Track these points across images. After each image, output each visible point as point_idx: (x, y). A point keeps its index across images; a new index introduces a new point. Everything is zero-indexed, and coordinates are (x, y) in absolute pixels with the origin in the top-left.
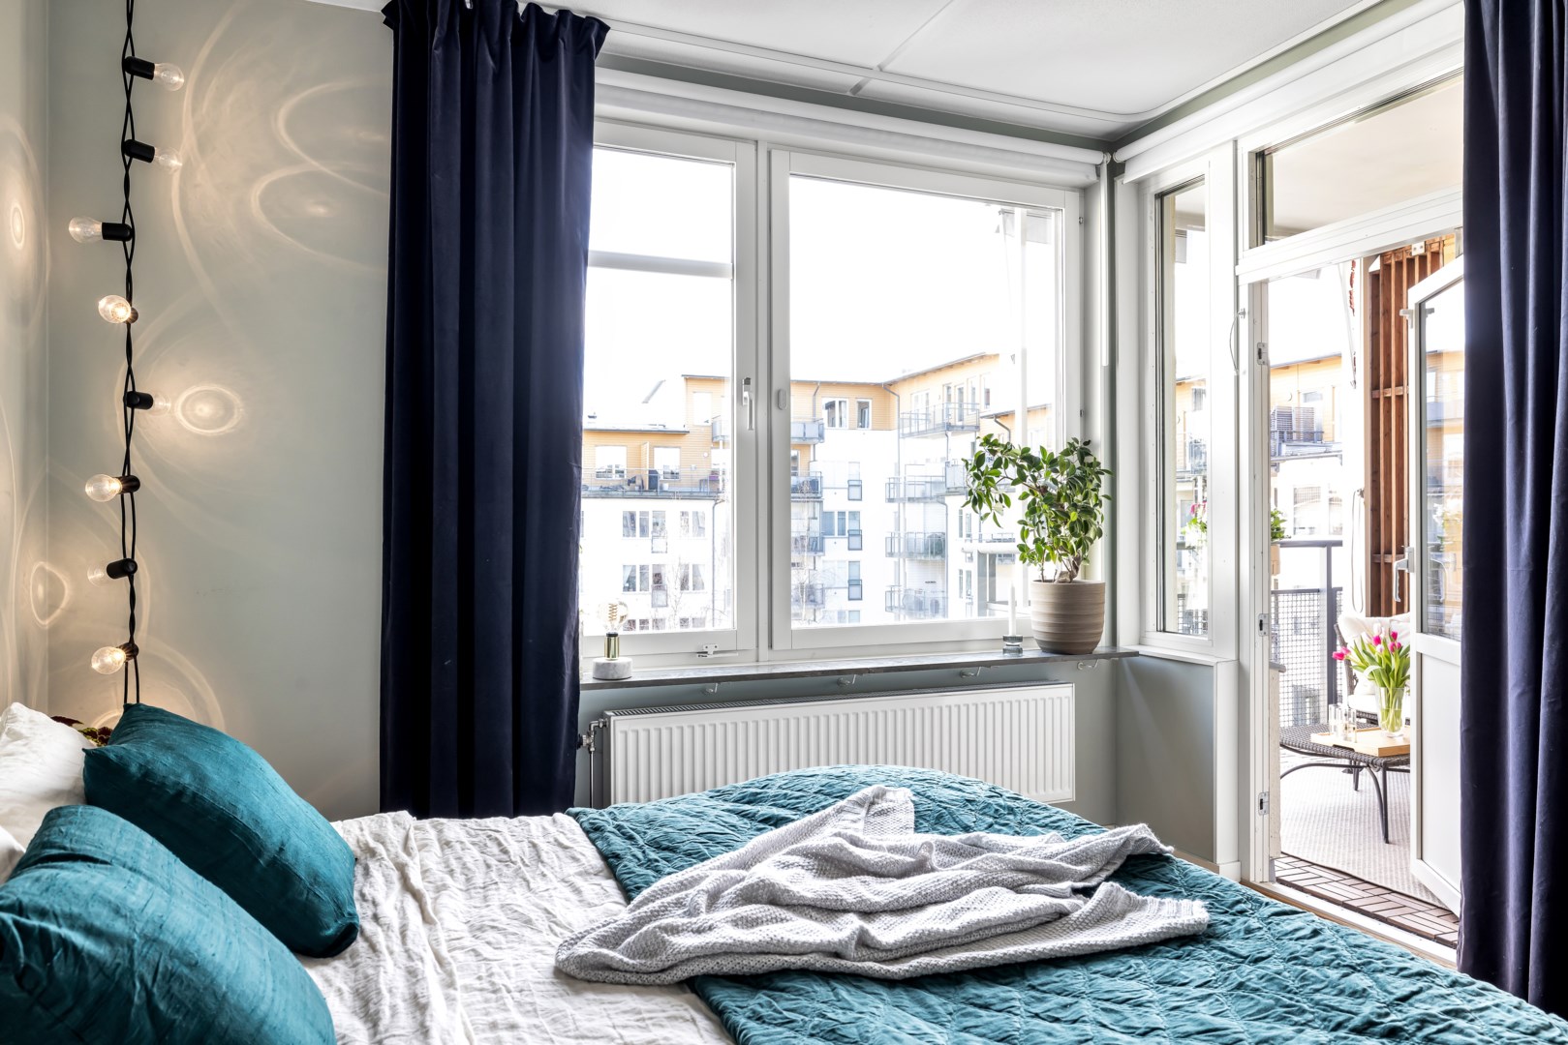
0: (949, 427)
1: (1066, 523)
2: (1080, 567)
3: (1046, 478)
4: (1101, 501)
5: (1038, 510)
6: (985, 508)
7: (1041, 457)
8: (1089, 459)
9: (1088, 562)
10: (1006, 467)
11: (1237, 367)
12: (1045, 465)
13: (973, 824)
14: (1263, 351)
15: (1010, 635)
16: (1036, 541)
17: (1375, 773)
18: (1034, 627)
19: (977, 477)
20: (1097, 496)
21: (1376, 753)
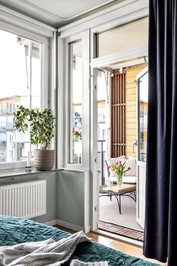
0: (8, 114)
1: (44, 132)
2: (48, 145)
3: (38, 119)
4: (53, 127)
5: (36, 128)
6: (20, 127)
7: (37, 113)
8: (50, 115)
9: (50, 144)
10: (27, 115)
11: (90, 90)
12: (38, 116)
13: (19, 238)
14: (96, 87)
15: (28, 166)
16: (36, 138)
17: (117, 197)
18: (35, 163)
19: (18, 118)
20: (52, 125)
21: (118, 192)
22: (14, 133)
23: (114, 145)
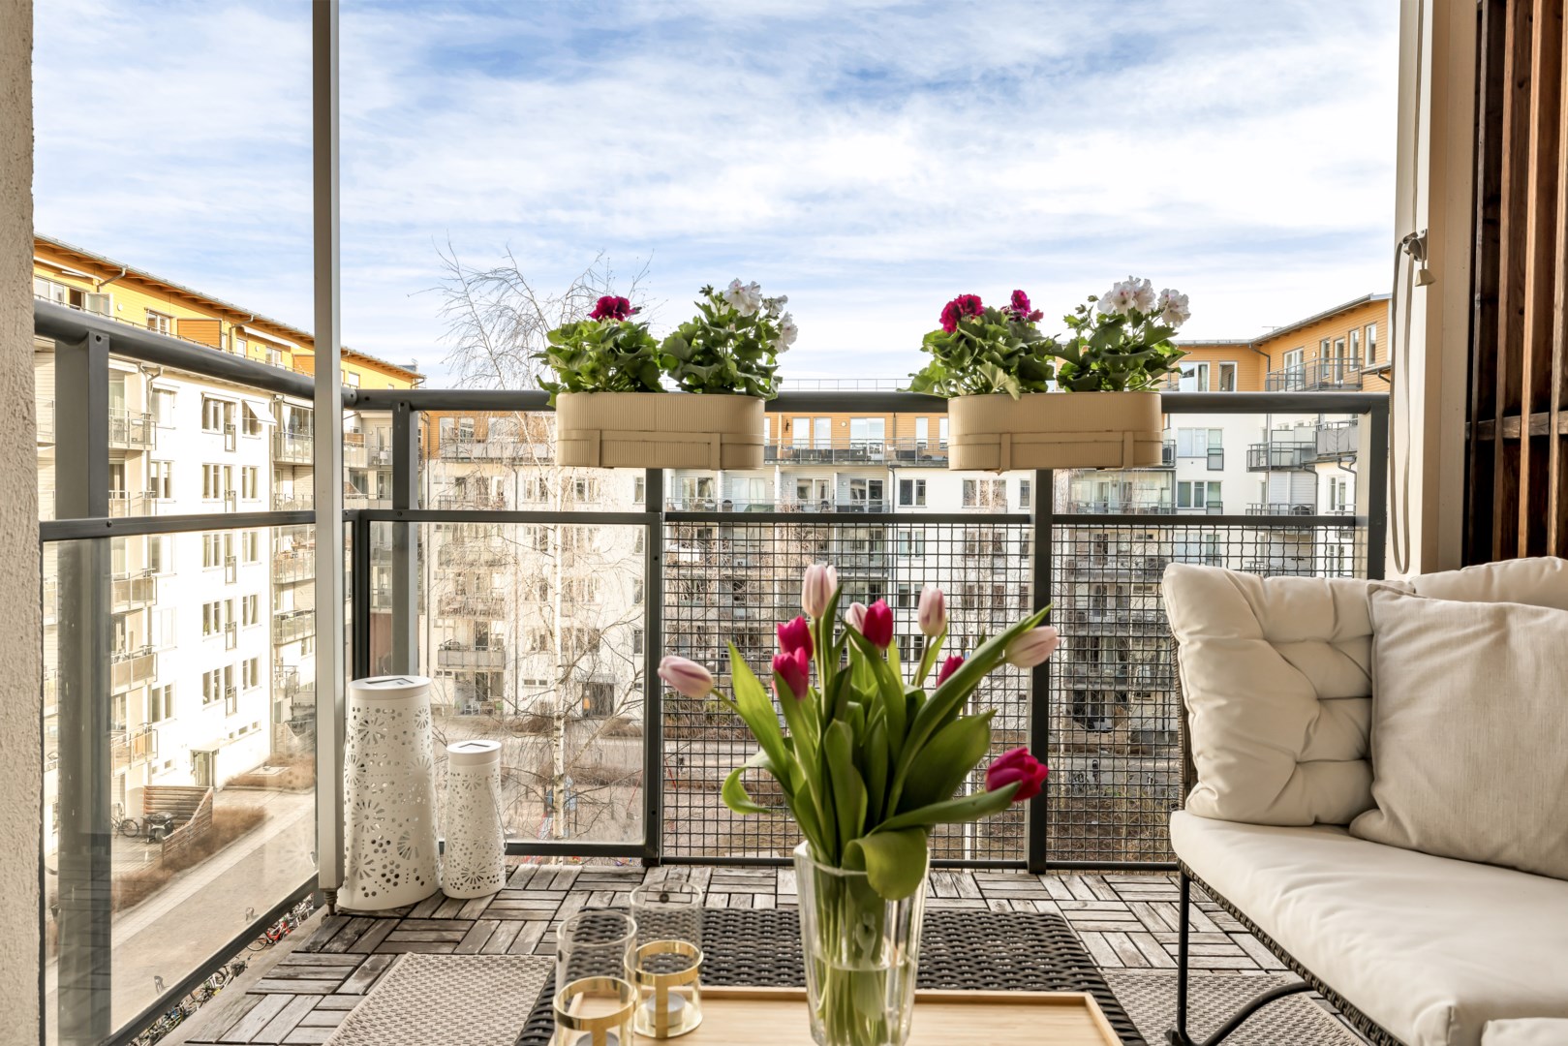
23: (1507, 436)
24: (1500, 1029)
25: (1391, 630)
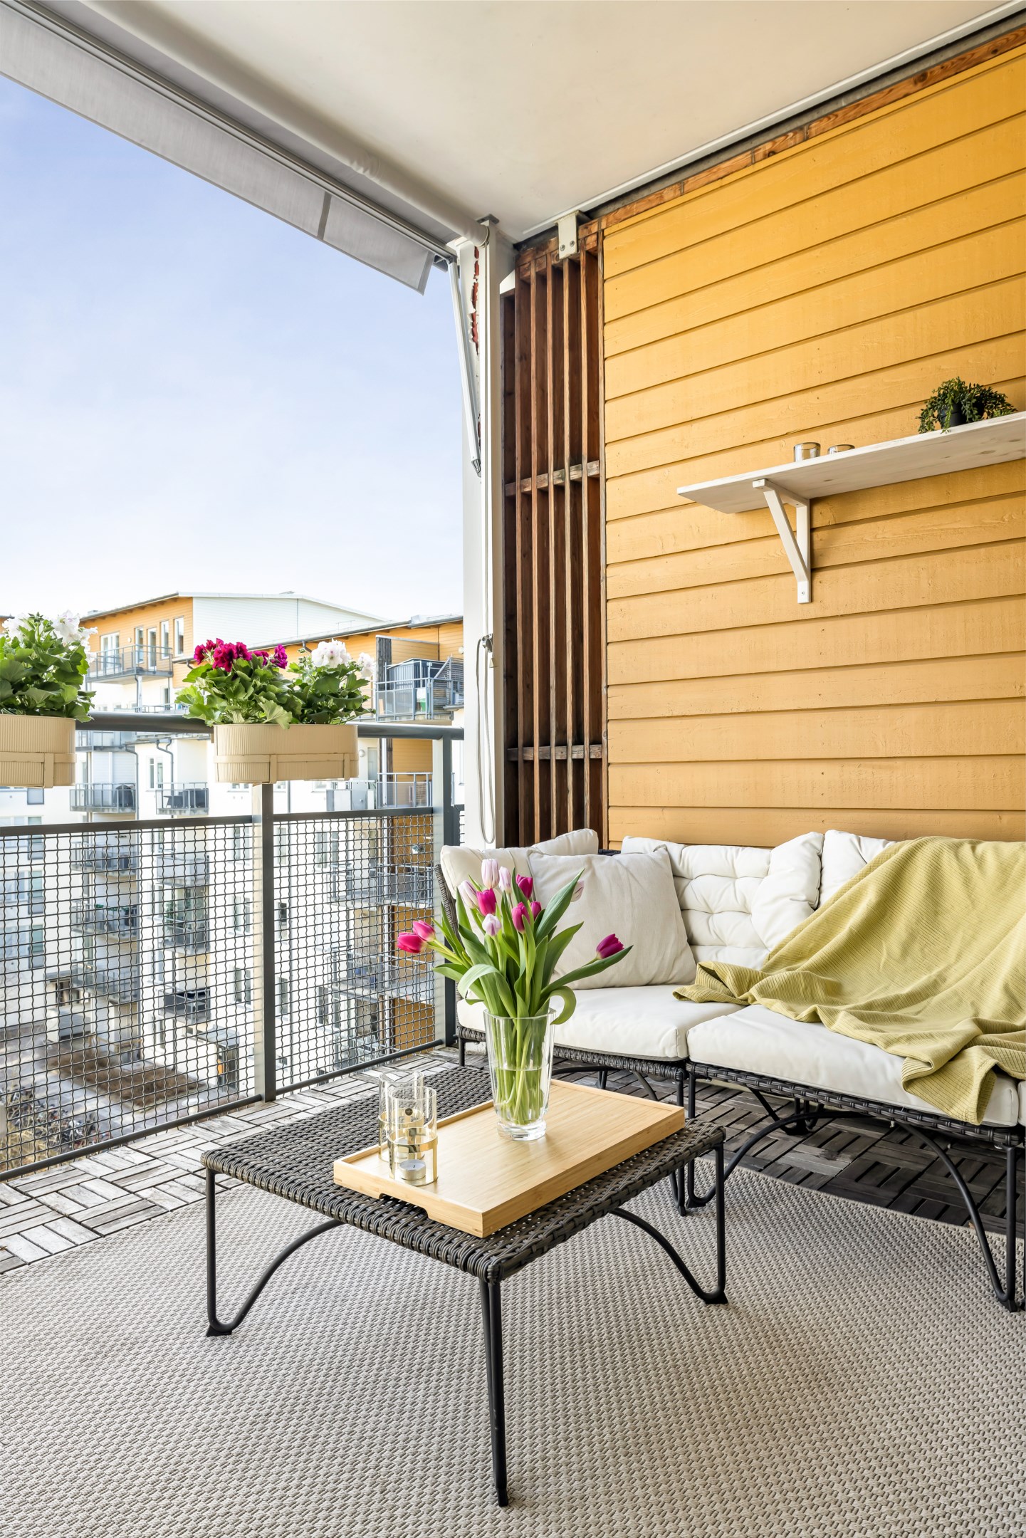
0: (140, 671)
22: (166, 751)
23: (526, 759)
24: (694, 1031)
25: (543, 875)
